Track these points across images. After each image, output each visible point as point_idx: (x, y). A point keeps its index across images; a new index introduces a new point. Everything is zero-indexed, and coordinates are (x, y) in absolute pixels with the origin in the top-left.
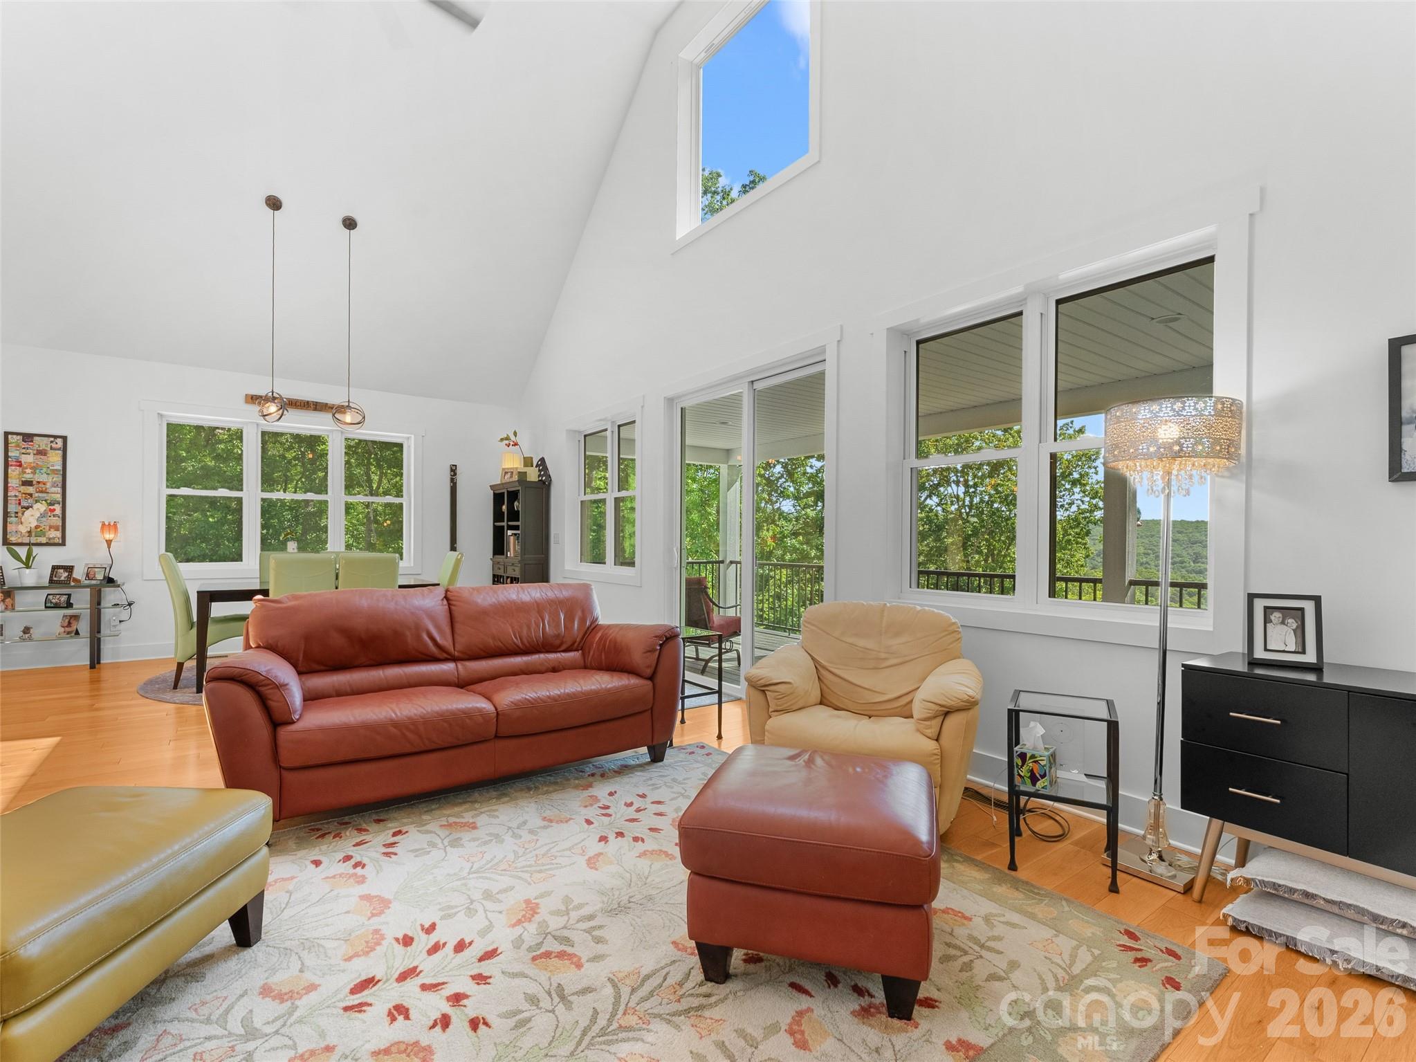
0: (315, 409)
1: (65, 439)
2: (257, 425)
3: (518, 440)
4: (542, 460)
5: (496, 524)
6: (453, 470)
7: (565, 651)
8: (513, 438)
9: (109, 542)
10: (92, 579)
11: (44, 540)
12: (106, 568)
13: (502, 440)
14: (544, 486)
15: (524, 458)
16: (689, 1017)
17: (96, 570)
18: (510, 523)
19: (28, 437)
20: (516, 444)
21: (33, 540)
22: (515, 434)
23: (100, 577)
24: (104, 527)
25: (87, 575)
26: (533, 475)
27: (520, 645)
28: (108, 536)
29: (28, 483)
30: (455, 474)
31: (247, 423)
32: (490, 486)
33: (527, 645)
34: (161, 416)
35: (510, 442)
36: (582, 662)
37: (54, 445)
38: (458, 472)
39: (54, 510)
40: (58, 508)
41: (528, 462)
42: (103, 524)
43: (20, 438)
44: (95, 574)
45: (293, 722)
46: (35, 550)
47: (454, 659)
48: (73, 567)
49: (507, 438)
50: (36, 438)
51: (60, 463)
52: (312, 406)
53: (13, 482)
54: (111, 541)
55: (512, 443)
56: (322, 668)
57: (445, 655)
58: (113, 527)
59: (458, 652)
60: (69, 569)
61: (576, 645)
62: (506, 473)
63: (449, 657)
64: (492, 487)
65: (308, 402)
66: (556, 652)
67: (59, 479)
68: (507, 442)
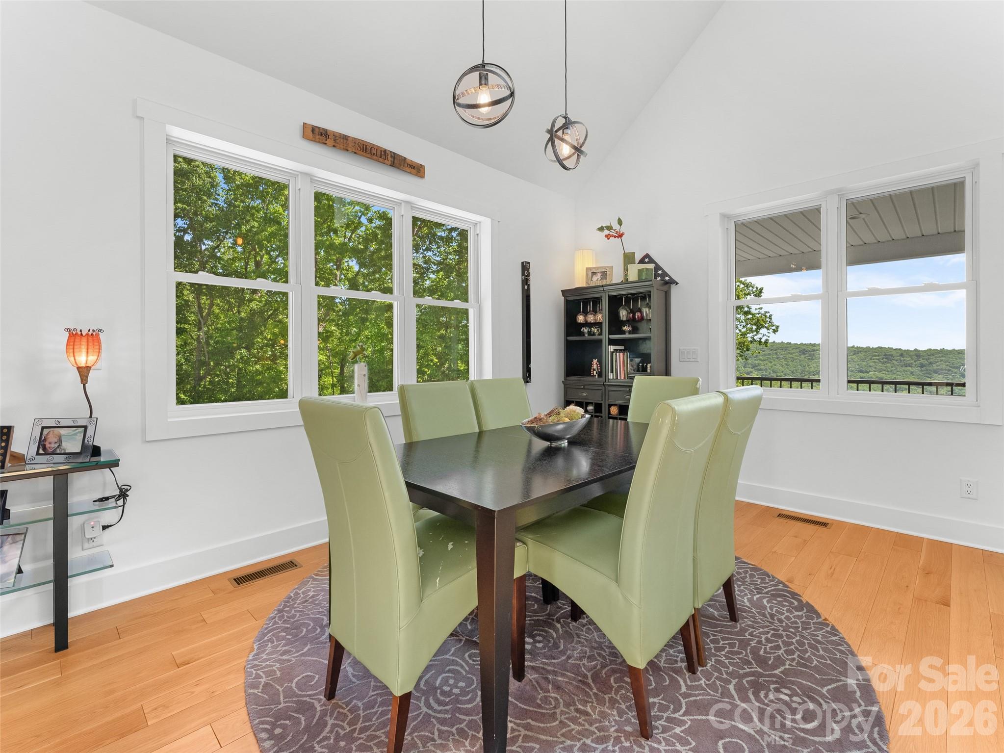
0: (393, 165)
3: (623, 230)
4: (648, 257)
5: (569, 338)
8: (616, 227)
9: (84, 372)
10: (54, 453)
12: (86, 427)
13: (601, 229)
15: (624, 253)
17: (63, 431)
18: (612, 337)
20: (620, 236)
22: (620, 222)
23: (73, 445)
24: (74, 338)
25: (42, 444)
28: (82, 359)
30: (529, 274)
31: (295, 175)
32: (562, 291)
35: (611, 232)
41: (628, 258)
42: (73, 334)
44: (60, 441)
48: (9, 428)
49: (609, 227)
52: (390, 159)
54: (88, 368)
55: (613, 234)
58: (92, 338)
62: (594, 274)
64: (563, 292)
65: (385, 151)
68: (607, 232)
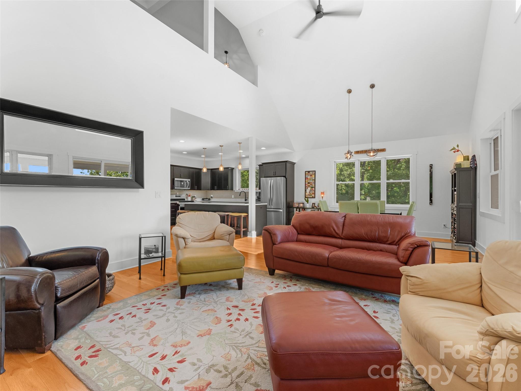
1: (315, 171)
2: (359, 160)
3: (460, 148)
4: (474, 156)
5: (452, 189)
6: (431, 166)
7: (390, 244)
8: (457, 148)
11: (311, 197)
13: (451, 150)
14: (474, 169)
15: (464, 157)
16: (252, 362)
18: (455, 188)
19: (309, 172)
20: (458, 151)
21: (309, 197)
22: (458, 146)
25: (318, 205)
26: (467, 165)
27: (367, 238)
28: (322, 196)
29: (309, 183)
30: (432, 168)
33: (370, 238)
34: (335, 162)
35: (455, 150)
36: (396, 251)
37: (313, 173)
38: (433, 167)
39: (313, 189)
40: (314, 188)
41: (466, 158)
42: (321, 193)
43: (307, 172)
45: (276, 244)
46: (309, 199)
47: (342, 239)
49: (454, 149)
50: (310, 172)
51: (314, 177)
53: (307, 183)
55: (456, 151)
56: (305, 234)
57: (339, 237)
58: (323, 193)
59: (343, 236)
60: (315, 204)
61: (395, 242)
63: (340, 237)
64: (450, 171)
66: (385, 244)
67: (314, 181)
68: (454, 150)
